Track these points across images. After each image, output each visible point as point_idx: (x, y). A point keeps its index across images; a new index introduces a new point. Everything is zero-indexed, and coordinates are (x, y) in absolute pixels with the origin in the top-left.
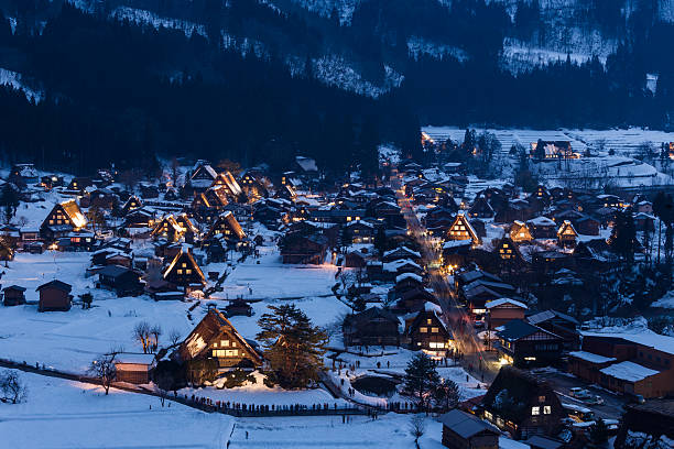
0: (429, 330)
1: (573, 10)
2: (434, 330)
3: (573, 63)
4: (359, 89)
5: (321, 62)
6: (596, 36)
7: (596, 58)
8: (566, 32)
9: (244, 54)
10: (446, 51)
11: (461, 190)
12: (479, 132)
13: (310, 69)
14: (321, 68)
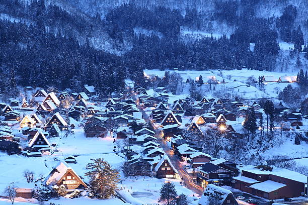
0: (166, 169)
1: (213, 13)
2: (168, 169)
3: (214, 38)
4: (112, 52)
5: (93, 39)
6: (224, 25)
7: (225, 36)
8: (210, 24)
9: (56, 35)
10: (152, 33)
11: (166, 100)
12: (171, 72)
13: (88, 42)
14: (93, 42)
